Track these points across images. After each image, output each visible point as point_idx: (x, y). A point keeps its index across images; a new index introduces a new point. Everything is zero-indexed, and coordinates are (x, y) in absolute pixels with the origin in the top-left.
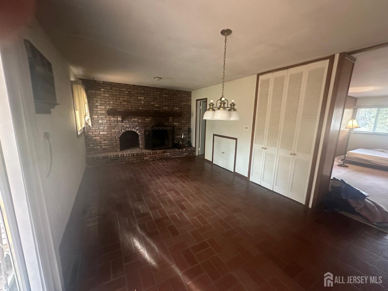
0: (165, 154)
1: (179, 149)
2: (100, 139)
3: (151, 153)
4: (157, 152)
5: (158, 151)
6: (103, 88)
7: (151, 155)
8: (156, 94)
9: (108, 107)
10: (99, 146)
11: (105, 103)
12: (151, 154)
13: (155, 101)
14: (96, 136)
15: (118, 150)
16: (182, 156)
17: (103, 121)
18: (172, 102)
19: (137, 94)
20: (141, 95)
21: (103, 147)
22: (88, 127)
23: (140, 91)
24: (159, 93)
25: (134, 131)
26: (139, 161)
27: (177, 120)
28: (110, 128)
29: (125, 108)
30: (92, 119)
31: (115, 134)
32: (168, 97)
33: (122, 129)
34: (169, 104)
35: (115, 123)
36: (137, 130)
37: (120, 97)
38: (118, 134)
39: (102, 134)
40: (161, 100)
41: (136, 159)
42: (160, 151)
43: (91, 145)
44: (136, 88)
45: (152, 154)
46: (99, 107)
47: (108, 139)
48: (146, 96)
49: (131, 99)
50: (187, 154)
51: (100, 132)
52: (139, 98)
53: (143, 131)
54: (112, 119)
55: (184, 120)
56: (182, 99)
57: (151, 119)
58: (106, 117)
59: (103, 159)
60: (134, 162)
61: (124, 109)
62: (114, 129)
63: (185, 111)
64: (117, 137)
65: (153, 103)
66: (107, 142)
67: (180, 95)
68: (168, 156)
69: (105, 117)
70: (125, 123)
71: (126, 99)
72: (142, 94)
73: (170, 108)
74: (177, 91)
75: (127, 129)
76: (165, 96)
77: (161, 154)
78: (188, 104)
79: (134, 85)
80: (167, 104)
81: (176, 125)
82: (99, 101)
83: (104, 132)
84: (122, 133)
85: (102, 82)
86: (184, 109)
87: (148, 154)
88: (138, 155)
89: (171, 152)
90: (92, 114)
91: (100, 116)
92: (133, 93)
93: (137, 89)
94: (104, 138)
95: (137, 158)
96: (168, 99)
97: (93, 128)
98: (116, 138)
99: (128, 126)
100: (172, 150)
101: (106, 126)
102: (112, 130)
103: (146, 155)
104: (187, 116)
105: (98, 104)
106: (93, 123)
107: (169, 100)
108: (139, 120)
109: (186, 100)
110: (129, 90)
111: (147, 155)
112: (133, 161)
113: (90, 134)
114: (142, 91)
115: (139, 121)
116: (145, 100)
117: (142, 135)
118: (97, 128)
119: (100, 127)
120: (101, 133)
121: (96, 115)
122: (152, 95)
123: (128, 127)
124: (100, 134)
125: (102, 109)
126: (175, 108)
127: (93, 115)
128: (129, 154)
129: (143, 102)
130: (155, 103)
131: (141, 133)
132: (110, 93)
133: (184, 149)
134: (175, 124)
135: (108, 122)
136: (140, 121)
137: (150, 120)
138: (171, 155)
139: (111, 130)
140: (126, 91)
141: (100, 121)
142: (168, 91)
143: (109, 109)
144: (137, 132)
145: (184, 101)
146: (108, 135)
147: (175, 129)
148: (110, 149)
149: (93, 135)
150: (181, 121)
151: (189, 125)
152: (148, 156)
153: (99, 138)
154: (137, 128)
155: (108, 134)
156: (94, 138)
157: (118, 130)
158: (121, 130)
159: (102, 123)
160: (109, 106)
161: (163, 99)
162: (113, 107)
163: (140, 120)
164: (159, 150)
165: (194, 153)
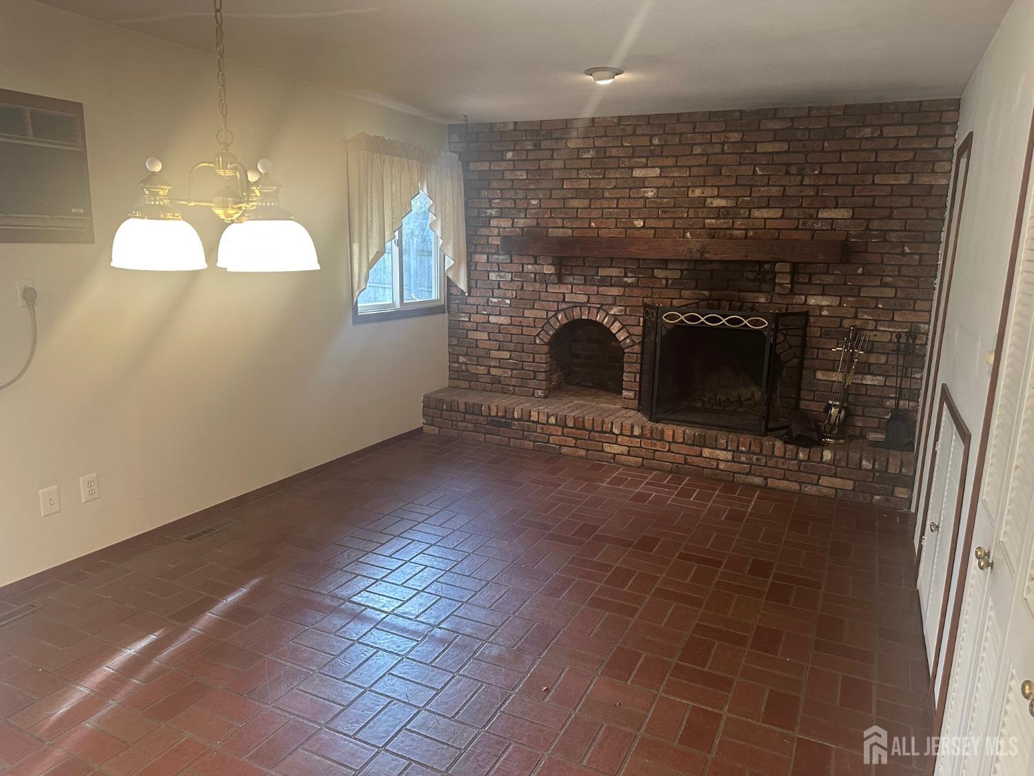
0: (707, 452)
1: (790, 447)
2: (489, 339)
3: (637, 432)
4: (662, 432)
5: (668, 430)
6: (513, 150)
7: (636, 442)
8: (723, 144)
9: (521, 222)
10: (481, 366)
11: (515, 207)
12: (636, 437)
13: (710, 181)
14: (479, 329)
15: (536, 391)
16: (809, 489)
17: (500, 277)
18: (807, 181)
19: (633, 156)
20: (647, 158)
21: (493, 371)
22: (460, 294)
23: (645, 141)
24: (736, 137)
25: (600, 325)
26: (583, 452)
27: (829, 279)
28: (521, 302)
29: (576, 224)
30: (473, 268)
31: (535, 327)
32: (788, 152)
33: (558, 311)
34: (790, 192)
35: (537, 286)
36: (616, 318)
37: (563, 180)
38: (542, 327)
39: (496, 324)
40: (748, 170)
41: (572, 442)
42: (680, 430)
43: (462, 359)
44: (629, 130)
45: (641, 436)
46: (494, 222)
47: (512, 347)
48: (671, 161)
49: (602, 184)
50: (849, 485)
51: (489, 315)
52: (637, 173)
53: (639, 325)
54: (530, 267)
55: (884, 285)
56: (884, 157)
57: (682, 271)
58: (511, 262)
59: (466, 413)
60: (564, 450)
61: (572, 228)
62: (533, 308)
63: (896, 225)
64: (538, 341)
65: (698, 192)
66: (506, 355)
67: (868, 132)
68: (722, 466)
69: (509, 261)
70: (572, 285)
71: (584, 184)
72: (650, 155)
73: (795, 213)
74: (849, 110)
75: (576, 313)
76: (770, 148)
77: (684, 449)
78: (925, 180)
79: (620, 118)
80: (775, 191)
81: (821, 308)
82: (498, 201)
83: (500, 315)
84: (557, 326)
85: (511, 127)
86: (890, 217)
87: (621, 434)
88: (584, 428)
89: (736, 451)
90: (472, 250)
91: (495, 256)
92: (614, 152)
93: (634, 134)
94: (500, 337)
95: (576, 439)
96: (788, 165)
97: (471, 300)
98: (535, 343)
99: (583, 299)
100: (746, 439)
101: (509, 294)
102: (527, 313)
103: (611, 432)
104: (905, 260)
105: (493, 212)
106: (473, 283)
107: (793, 170)
108: (626, 276)
109: (910, 155)
110: (599, 143)
111: (617, 435)
112: (561, 446)
113: (462, 319)
114: (656, 141)
115: (625, 279)
116: (661, 182)
117: (634, 343)
118: (482, 301)
119: (493, 297)
120: (493, 319)
121: (484, 253)
122: (697, 150)
123: (581, 305)
124: (489, 322)
125: (501, 230)
126: (824, 214)
127: (476, 253)
128: (548, 417)
129: (650, 194)
130: (709, 192)
131: (630, 335)
132: (530, 166)
133: (828, 455)
134: (812, 301)
135: (516, 279)
136: (629, 280)
137: (677, 275)
138: (735, 467)
139: (521, 310)
140: (587, 149)
141: (493, 276)
142: (792, 119)
143: (522, 229)
144: (615, 328)
145: (893, 169)
146: (510, 327)
147: (814, 331)
148: (514, 381)
149: (469, 325)
150: (860, 287)
151: (911, 317)
152: (620, 439)
153: (485, 336)
154: (612, 312)
155: (510, 324)
156: (471, 335)
157: (544, 314)
158: (556, 316)
159: (499, 282)
160: (526, 217)
161: (755, 165)
162: (537, 219)
163: (629, 275)
164: (674, 427)
165: (901, 492)
